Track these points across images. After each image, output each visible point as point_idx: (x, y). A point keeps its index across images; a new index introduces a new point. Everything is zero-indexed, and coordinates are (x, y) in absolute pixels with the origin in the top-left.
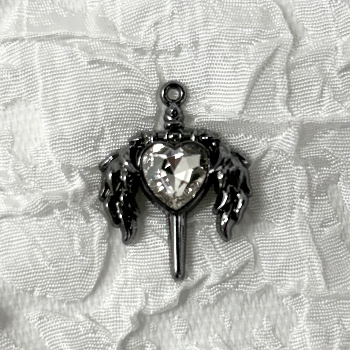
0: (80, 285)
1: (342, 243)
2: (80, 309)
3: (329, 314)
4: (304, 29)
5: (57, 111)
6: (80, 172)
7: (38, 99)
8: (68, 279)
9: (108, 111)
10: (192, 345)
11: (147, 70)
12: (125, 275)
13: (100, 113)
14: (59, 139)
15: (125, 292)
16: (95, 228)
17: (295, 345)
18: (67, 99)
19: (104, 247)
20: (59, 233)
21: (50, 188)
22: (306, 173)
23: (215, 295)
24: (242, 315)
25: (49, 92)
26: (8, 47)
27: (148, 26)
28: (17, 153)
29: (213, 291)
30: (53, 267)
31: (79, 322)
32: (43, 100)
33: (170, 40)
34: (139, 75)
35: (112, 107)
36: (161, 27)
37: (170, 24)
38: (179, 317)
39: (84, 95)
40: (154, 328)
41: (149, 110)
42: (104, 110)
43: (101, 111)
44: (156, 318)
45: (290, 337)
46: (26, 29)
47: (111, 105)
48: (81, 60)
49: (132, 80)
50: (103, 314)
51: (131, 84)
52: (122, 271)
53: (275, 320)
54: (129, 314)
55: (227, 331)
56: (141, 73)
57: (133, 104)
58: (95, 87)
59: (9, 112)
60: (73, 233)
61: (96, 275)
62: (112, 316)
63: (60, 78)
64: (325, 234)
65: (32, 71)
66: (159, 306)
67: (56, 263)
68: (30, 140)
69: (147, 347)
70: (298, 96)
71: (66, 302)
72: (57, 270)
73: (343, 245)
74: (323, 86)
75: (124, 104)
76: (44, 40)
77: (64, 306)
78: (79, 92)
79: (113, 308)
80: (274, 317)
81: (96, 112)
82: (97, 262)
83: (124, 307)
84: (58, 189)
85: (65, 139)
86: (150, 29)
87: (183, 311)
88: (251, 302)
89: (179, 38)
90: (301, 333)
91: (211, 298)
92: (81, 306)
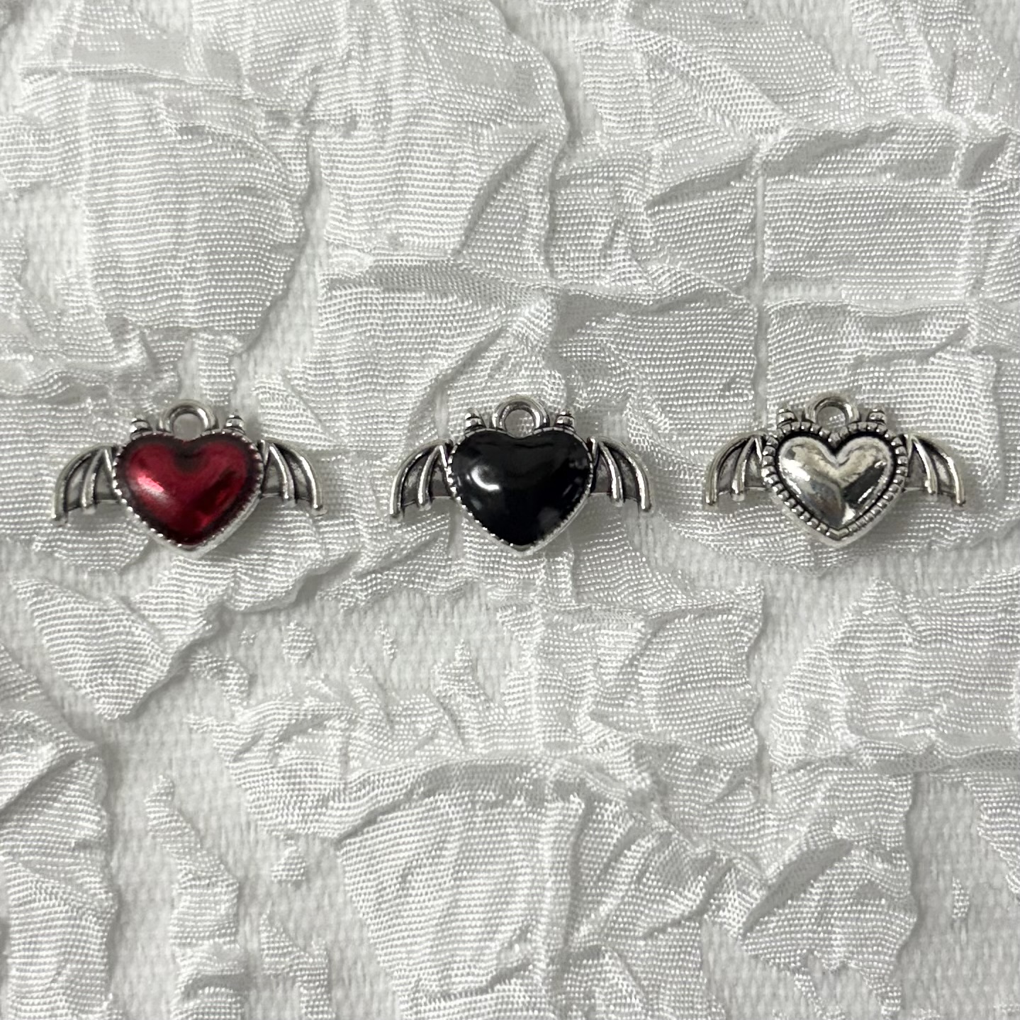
2: (114, 589)
3: (579, 650)
4: (595, 115)
5: (113, 215)
6: (142, 334)
7: (80, 188)
9: (206, 224)
10: (317, 678)
11: (289, 156)
13: (190, 227)
14: (109, 268)
17: (510, 700)
18: (133, 194)
21: (82, 357)
22: (566, 385)
23: (370, 591)
24: (417, 634)
25: (100, 178)
26: (36, 84)
27: (300, 71)
28: (31, 285)
29: (366, 583)
32: (88, 192)
33: (337, 105)
34: (271, 163)
35: (214, 217)
36: (326, 78)
38: (298, 625)
39: (163, 190)
40: (247, 639)
41: (284, 232)
42: (198, 221)
43: (193, 223)
44: (255, 618)
45: (502, 685)
46: (70, 53)
47: (212, 214)
48: (165, 124)
49: (258, 171)
51: (255, 178)
53: (478, 650)
54: (200, 605)
55: (386, 663)
56: (275, 159)
57: (254, 216)
58: (186, 176)
59: (25, 205)
62: (170, 606)
63: (124, 153)
65: (74, 135)
66: (258, 598)
68: (58, 263)
69: (231, 672)
70: (568, 239)
71: (89, 570)
74: (616, 227)
75: (239, 214)
76: (102, 80)
77: (86, 577)
78: (156, 184)
79: (173, 591)
80: (478, 644)
81: (183, 224)
84: (95, 360)
85: (120, 268)
86: (303, 79)
87: (307, 613)
88: (437, 613)
89: (353, 102)
90: (523, 679)
91: (361, 596)
92: (117, 580)
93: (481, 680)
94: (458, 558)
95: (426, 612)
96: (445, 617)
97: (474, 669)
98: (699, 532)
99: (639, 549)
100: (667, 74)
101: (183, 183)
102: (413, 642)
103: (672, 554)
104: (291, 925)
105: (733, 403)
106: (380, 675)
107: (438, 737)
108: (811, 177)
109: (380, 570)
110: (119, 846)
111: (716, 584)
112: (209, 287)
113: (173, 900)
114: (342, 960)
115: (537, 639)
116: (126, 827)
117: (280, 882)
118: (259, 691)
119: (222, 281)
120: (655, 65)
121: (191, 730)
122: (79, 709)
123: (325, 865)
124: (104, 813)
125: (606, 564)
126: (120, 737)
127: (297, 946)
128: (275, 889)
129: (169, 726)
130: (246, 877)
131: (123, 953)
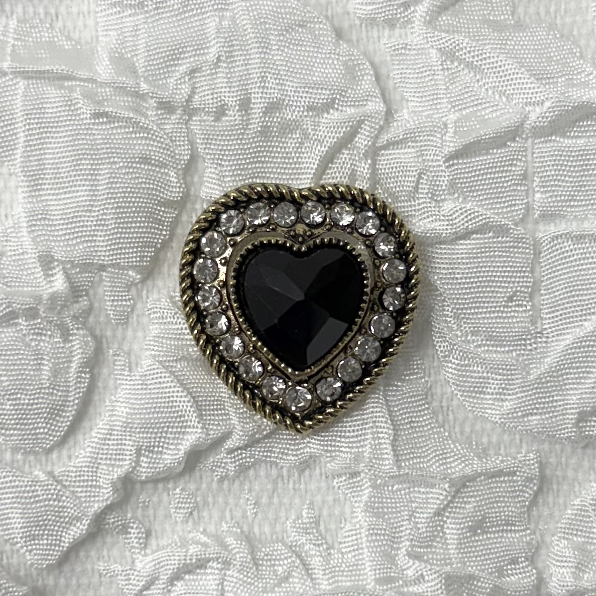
0: (44, 428)
1: (427, 406)
2: (41, 465)
3: (398, 505)
4: (403, 98)
5: (42, 179)
6: (64, 268)
7: (16, 159)
8: (28, 419)
9: (114, 186)
10: (197, 532)
11: (175, 135)
12: (110, 420)
13: (101, 188)
14: (40, 220)
15: (108, 444)
16: (75, 351)
17: (346, 547)
19: (84, 378)
20: (22, 352)
21: (19, 286)
23: (237, 463)
24: (273, 497)
25: (32, 151)
27: (181, 72)
29: (234, 457)
30: (9, 400)
31: (37, 482)
32: (22, 162)
33: (210, 97)
34: (162, 140)
35: (120, 180)
36: (200, 77)
37: (213, 74)
38: (182, 490)
39: (81, 159)
40: (144, 502)
41: (171, 192)
42: (108, 183)
43: (104, 184)
44: (150, 486)
45: (339, 535)
46: (9, 58)
47: (118, 178)
48: (82, 110)
49: (152, 146)
50: (73, 475)
51: (150, 151)
52: (107, 415)
53: (320, 509)
54: (111, 477)
55: (250, 520)
56: (165, 137)
57: (150, 179)
58: (98, 150)
60: (42, 354)
61: (68, 417)
62: (86, 478)
63: (50, 132)
64: (402, 390)
65: (11, 119)
66: (156, 468)
67: (13, 394)
69: (132, 528)
71: (22, 451)
72: (14, 405)
73: (428, 408)
75: (138, 178)
76: (32, 78)
77: (19, 457)
78: (75, 155)
79: (88, 467)
80: (320, 504)
81: (96, 185)
82: (72, 398)
83: (105, 467)
84: (30, 289)
85: (49, 219)
86: (184, 77)
87: (190, 482)
88: (288, 481)
89: (222, 94)
90: (355, 530)
91: (231, 467)
92: (44, 459)
95: (279, 480)
98: (489, 411)
99: (443, 426)
100: (456, 64)
101: (96, 155)
102: (270, 503)
103: (468, 429)
105: (514, 311)
106: (245, 529)
108: (568, 137)
109: (245, 447)
111: (502, 451)
112: (117, 233)
115: (365, 498)
118: (153, 542)
119: (126, 228)
120: (447, 57)
121: (100, 575)
122: (15, 561)
125: (418, 437)
126: (46, 582)
129: (84, 571)
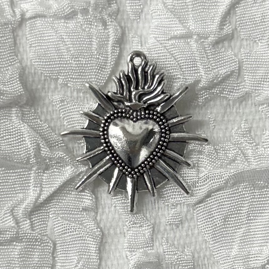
93: (253, 136)
94: (242, 82)
96: (237, 109)
97: (250, 131)
104: (176, 243)
107: (237, 160)
110: (100, 210)
113: (125, 233)
114: (199, 257)
116: (103, 203)
117: (170, 224)
123: (189, 217)
124: (94, 196)
127: (179, 251)
128: (168, 228)
130: (155, 222)
131: (105, 255)
